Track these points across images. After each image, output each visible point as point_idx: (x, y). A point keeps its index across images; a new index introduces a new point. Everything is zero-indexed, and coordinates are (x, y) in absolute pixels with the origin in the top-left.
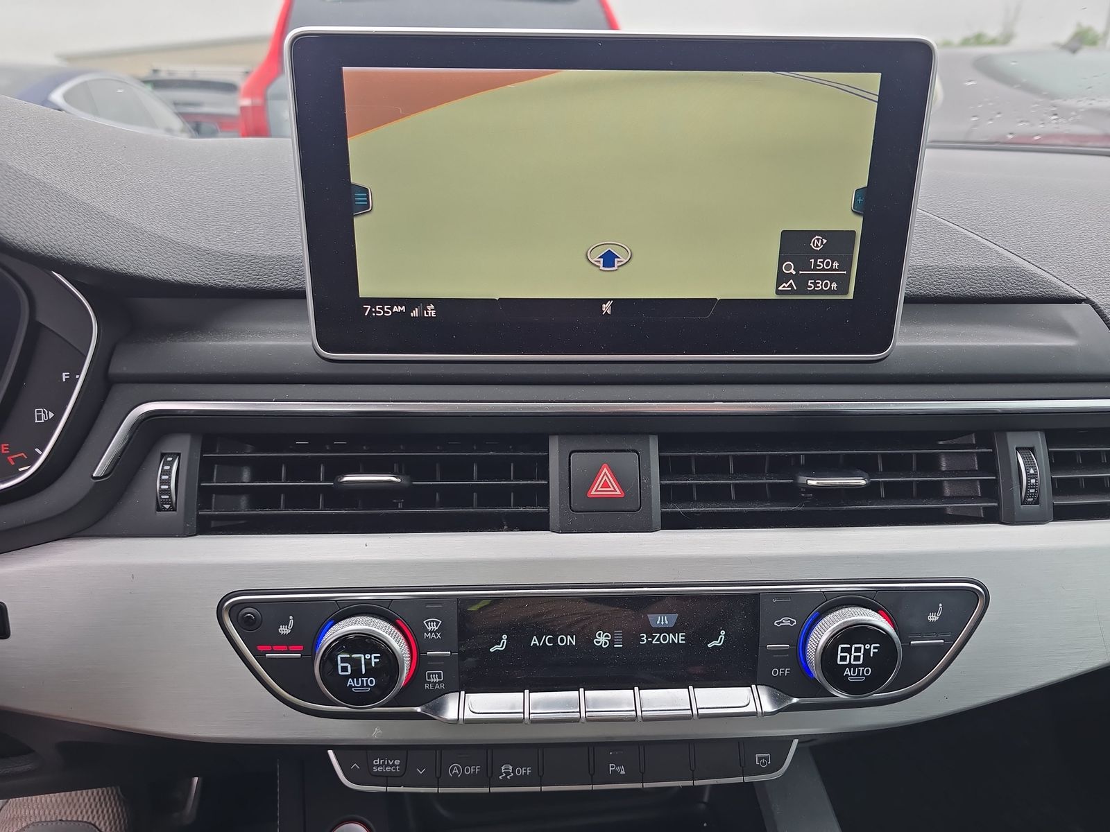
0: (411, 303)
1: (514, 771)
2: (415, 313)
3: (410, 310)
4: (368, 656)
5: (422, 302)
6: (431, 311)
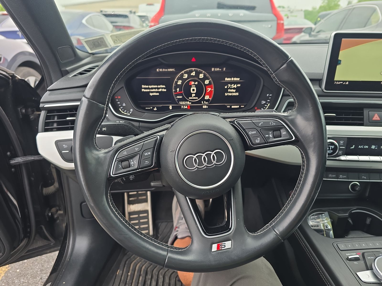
0: (344, 82)
1: (342, 177)
2: (344, 83)
3: (343, 83)
4: (332, 146)
5: (346, 81)
6: (347, 83)
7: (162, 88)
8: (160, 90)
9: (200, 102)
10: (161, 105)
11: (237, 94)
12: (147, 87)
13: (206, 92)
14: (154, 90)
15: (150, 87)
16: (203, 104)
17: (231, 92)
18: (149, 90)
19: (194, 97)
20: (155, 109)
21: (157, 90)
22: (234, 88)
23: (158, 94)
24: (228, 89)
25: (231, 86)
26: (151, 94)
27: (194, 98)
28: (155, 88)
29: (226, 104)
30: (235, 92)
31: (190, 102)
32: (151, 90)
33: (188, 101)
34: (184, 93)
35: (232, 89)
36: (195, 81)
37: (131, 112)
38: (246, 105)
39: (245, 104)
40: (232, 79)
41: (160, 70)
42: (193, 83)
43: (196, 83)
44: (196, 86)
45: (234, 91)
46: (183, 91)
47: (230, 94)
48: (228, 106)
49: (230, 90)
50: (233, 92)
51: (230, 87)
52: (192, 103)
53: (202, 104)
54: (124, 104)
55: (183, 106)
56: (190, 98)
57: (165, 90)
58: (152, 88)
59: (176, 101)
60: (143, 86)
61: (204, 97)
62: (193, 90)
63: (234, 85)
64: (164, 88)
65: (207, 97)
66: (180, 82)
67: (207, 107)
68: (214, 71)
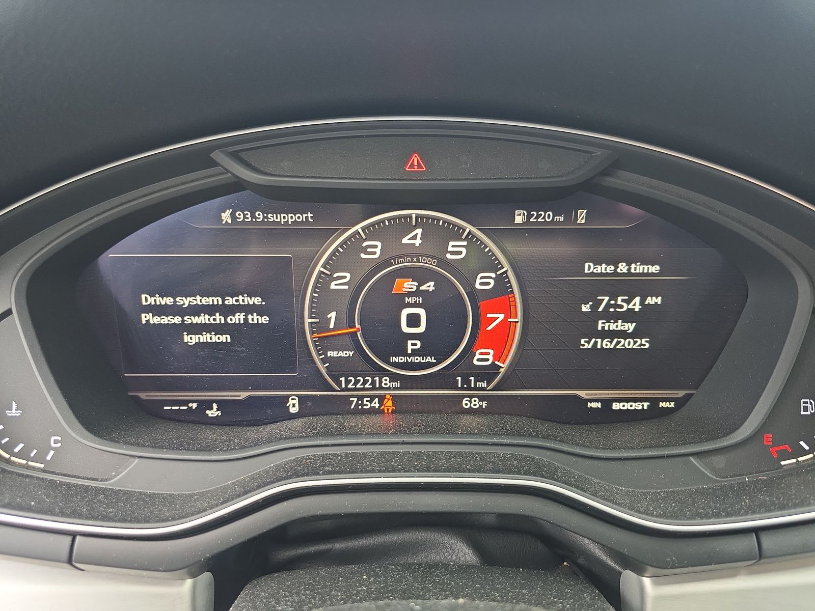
7: (248, 309)
8: (238, 318)
9: (443, 380)
10: (244, 395)
11: (644, 343)
12: (169, 301)
13: (481, 328)
14: (203, 319)
15: (185, 302)
16: (462, 389)
17: (612, 335)
18: (177, 320)
19: (415, 353)
20: (213, 413)
21: (219, 318)
22: (628, 316)
23: (225, 338)
24: (594, 316)
25: (612, 302)
26: (191, 339)
27: (417, 359)
28: (210, 310)
29: (582, 394)
30: (633, 335)
31: (394, 377)
32: (188, 320)
33: (382, 372)
34: (363, 335)
35: (616, 317)
36: (420, 276)
37: (52, 452)
38: (688, 397)
39: (681, 393)
40: (622, 268)
41: (240, 215)
42: (409, 285)
43: (430, 286)
44: (427, 301)
45: (630, 327)
46: (357, 326)
47: (607, 344)
48: (592, 401)
49: (607, 325)
50: (623, 334)
51: (608, 305)
52: (407, 382)
53: (457, 388)
54: (14, 405)
55: (360, 398)
56: (394, 359)
57: (264, 320)
58: (196, 310)
59: (324, 371)
60: (147, 300)
61: (469, 352)
62: (413, 321)
63: (628, 302)
64: (260, 310)
65: (483, 357)
66: (341, 282)
67: (484, 404)
68: (528, 222)
